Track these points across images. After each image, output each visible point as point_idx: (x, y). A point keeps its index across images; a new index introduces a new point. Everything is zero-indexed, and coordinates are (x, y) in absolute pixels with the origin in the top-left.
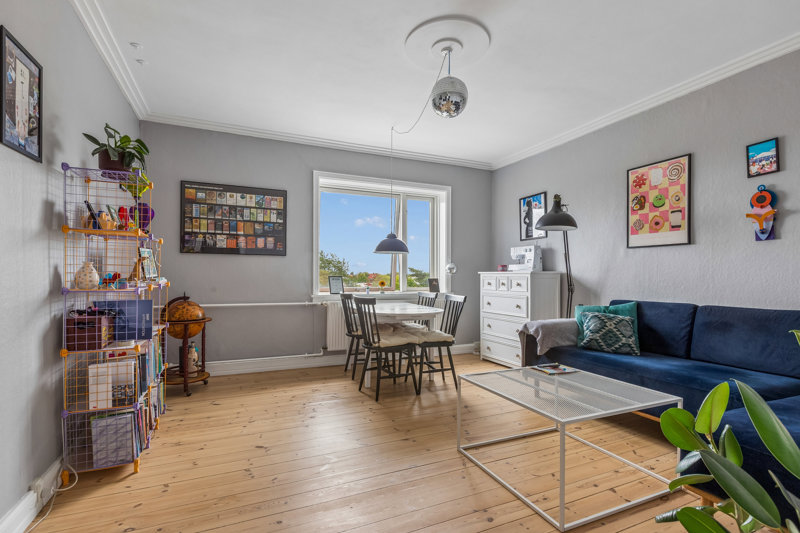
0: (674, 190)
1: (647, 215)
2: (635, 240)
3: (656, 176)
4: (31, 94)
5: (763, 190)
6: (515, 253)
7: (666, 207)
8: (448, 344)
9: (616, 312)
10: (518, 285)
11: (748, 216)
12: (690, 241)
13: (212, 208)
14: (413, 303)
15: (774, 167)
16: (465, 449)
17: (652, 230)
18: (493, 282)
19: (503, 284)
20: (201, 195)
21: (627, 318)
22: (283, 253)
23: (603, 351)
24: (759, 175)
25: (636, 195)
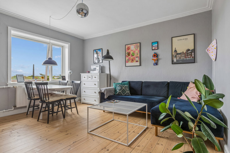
0: (137, 52)
1: (130, 58)
2: (127, 64)
3: (132, 47)
5: (155, 53)
6: (93, 67)
7: (135, 56)
8: (74, 98)
9: (124, 84)
10: (95, 77)
11: (152, 59)
12: (140, 65)
14: (57, 85)
15: (157, 48)
16: (90, 132)
17: (132, 62)
18: (86, 77)
19: (90, 77)
21: (127, 86)
23: (122, 95)
24: (154, 50)
25: (128, 52)
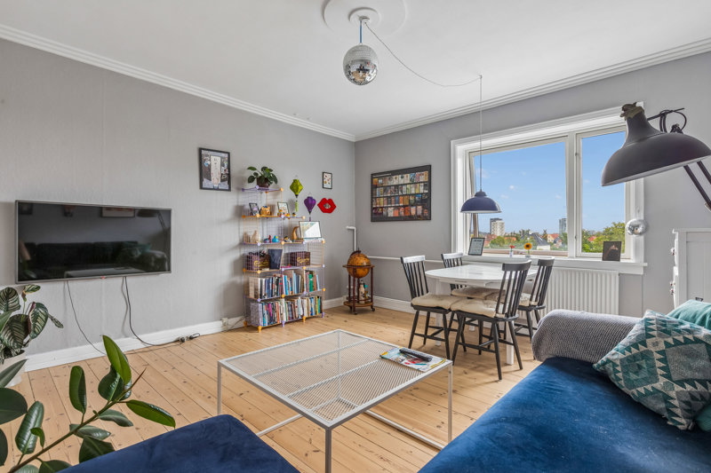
4: (222, 165)
13: (386, 188)
20: (380, 181)
22: (428, 218)
